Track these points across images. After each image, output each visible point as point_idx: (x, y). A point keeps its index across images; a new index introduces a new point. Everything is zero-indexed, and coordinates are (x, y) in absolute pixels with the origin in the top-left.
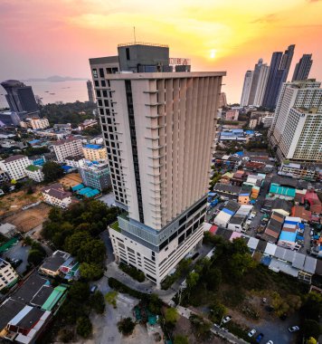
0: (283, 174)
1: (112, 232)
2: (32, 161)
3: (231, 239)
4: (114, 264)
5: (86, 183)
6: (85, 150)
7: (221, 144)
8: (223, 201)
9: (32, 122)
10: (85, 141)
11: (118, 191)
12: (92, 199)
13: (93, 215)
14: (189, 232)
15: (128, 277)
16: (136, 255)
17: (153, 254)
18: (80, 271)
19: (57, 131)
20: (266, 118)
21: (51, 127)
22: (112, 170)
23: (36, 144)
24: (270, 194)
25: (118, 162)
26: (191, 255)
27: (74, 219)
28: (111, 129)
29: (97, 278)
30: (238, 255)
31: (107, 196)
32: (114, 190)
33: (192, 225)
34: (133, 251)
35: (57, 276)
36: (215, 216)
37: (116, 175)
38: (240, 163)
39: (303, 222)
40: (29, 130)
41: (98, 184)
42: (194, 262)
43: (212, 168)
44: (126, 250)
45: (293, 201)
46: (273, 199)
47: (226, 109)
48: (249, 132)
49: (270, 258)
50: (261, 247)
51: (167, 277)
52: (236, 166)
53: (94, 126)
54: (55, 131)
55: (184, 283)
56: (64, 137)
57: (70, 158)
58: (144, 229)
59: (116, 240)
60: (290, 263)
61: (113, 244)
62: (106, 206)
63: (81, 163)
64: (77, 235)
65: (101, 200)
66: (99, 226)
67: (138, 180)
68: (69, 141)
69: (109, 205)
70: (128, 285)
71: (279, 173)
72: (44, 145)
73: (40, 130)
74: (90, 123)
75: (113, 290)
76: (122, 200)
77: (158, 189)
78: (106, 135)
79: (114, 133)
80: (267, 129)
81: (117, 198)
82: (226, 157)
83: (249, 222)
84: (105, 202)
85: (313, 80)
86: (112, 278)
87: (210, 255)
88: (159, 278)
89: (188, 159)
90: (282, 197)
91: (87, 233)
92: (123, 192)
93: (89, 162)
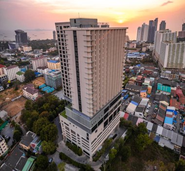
0: (163, 77)
1: (61, 118)
2: (20, 69)
3: (137, 124)
4: (63, 142)
5: (47, 84)
6: (48, 63)
7: (128, 60)
8: (131, 96)
9: (24, 48)
10: (49, 58)
11: (66, 89)
12: (50, 94)
13: (50, 105)
14: (111, 118)
15: (72, 152)
16: (76, 135)
17: (88, 135)
18: (42, 147)
19: (35, 53)
20: (150, 46)
21: (33, 50)
22: (63, 75)
23: (24, 59)
24: (158, 91)
25: (67, 71)
26: (112, 136)
27: (39, 109)
28: (64, 52)
29: (52, 153)
30: (141, 136)
31: (59, 92)
32: (63, 88)
33: (113, 113)
34: (75, 133)
35: (29, 150)
36: (126, 106)
37: (65, 78)
38: (139, 71)
39: (176, 110)
40: (22, 52)
41: (54, 85)
42: (114, 141)
43: (124, 74)
44: (70, 132)
45: (170, 96)
46: (160, 94)
47: (129, 42)
48: (142, 54)
49: (159, 137)
50: (155, 129)
51: (97, 152)
52: (138, 73)
53: (55, 51)
54: (34, 53)
55: (107, 156)
56: (38, 56)
57: (40, 68)
58: (82, 117)
59: (64, 124)
60: (170, 140)
61: (62, 127)
62: (58, 99)
63: (45, 71)
64: (40, 120)
65: (55, 95)
66: (54, 114)
67: (78, 82)
68: (41, 58)
69: (60, 99)
70: (71, 158)
71: (161, 76)
72: (27, 60)
73: (27, 52)
74: (53, 49)
75: (62, 162)
76: (68, 95)
77: (91, 87)
78: (61, 56)
79: (65, 54)
80: (152, 52)
81: (65, 94)
82: (131, 68)
83: (147, 111)
84: (58, 96)
85: (168, 30)
86: (61, 153)
87: (124, 136)
88: (92, 153)
89: (109, 69)
90: (164, 93)
91: (46, 119)
92: (69, 90)
93: (50, 70)
